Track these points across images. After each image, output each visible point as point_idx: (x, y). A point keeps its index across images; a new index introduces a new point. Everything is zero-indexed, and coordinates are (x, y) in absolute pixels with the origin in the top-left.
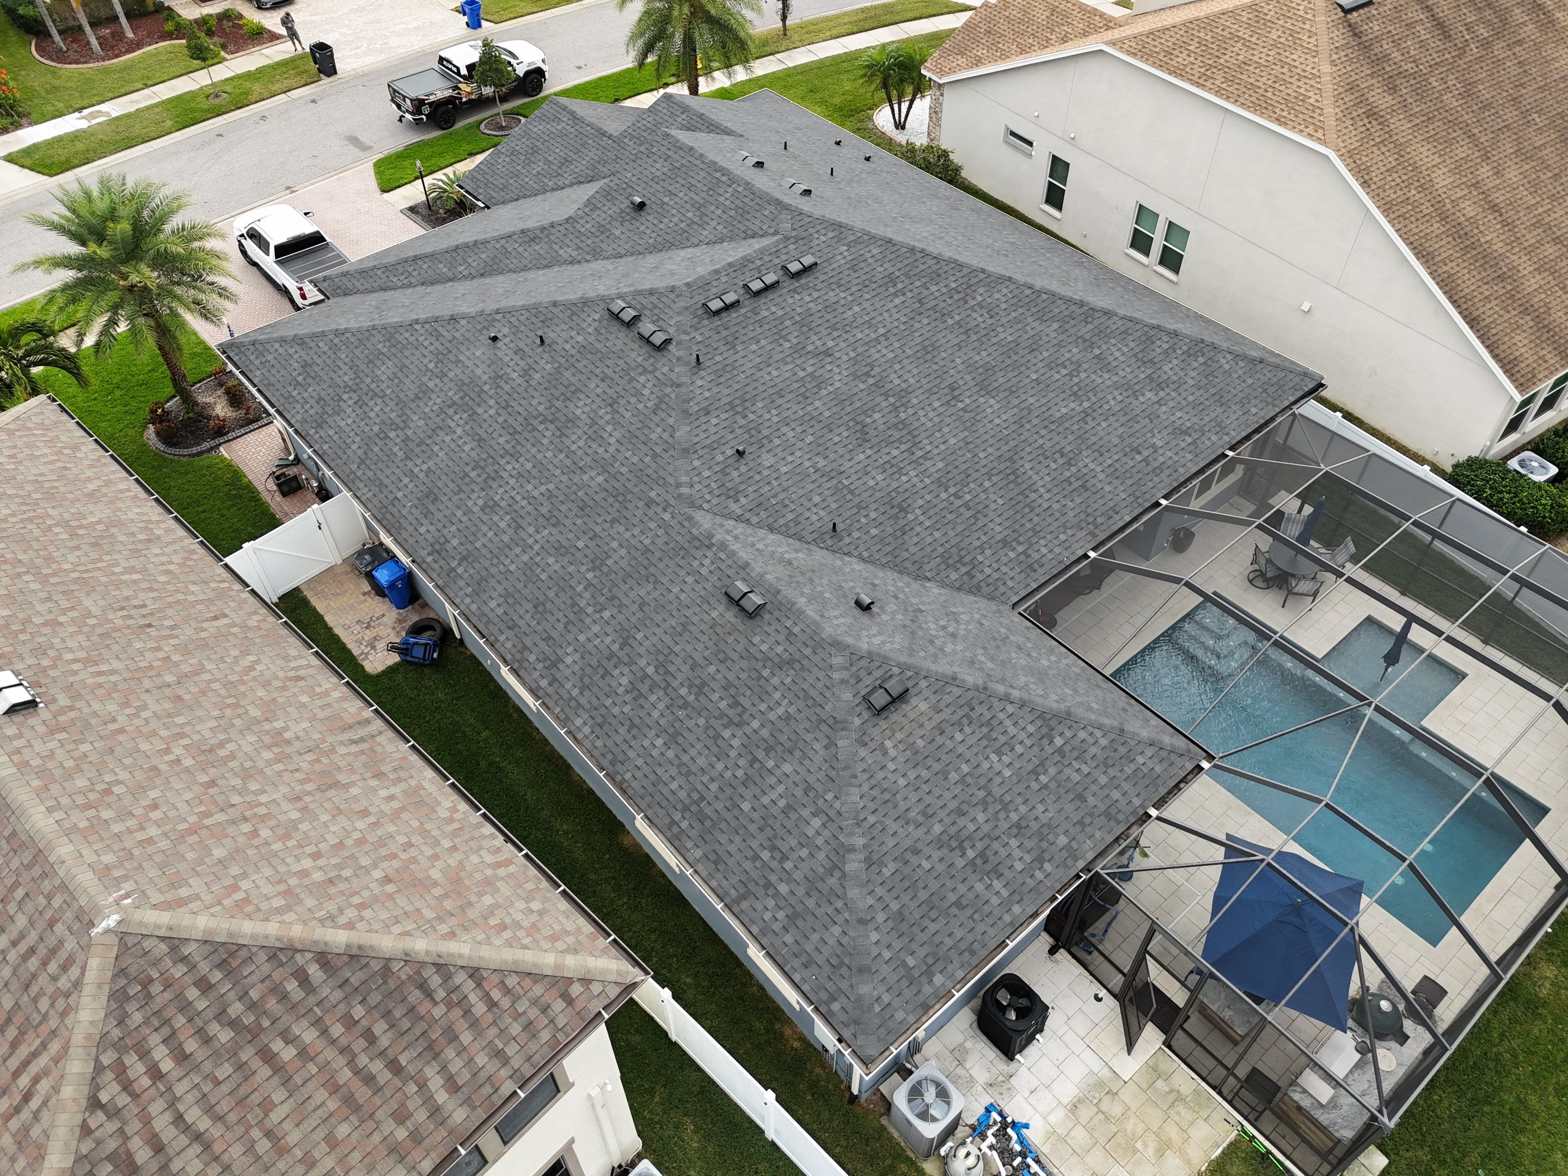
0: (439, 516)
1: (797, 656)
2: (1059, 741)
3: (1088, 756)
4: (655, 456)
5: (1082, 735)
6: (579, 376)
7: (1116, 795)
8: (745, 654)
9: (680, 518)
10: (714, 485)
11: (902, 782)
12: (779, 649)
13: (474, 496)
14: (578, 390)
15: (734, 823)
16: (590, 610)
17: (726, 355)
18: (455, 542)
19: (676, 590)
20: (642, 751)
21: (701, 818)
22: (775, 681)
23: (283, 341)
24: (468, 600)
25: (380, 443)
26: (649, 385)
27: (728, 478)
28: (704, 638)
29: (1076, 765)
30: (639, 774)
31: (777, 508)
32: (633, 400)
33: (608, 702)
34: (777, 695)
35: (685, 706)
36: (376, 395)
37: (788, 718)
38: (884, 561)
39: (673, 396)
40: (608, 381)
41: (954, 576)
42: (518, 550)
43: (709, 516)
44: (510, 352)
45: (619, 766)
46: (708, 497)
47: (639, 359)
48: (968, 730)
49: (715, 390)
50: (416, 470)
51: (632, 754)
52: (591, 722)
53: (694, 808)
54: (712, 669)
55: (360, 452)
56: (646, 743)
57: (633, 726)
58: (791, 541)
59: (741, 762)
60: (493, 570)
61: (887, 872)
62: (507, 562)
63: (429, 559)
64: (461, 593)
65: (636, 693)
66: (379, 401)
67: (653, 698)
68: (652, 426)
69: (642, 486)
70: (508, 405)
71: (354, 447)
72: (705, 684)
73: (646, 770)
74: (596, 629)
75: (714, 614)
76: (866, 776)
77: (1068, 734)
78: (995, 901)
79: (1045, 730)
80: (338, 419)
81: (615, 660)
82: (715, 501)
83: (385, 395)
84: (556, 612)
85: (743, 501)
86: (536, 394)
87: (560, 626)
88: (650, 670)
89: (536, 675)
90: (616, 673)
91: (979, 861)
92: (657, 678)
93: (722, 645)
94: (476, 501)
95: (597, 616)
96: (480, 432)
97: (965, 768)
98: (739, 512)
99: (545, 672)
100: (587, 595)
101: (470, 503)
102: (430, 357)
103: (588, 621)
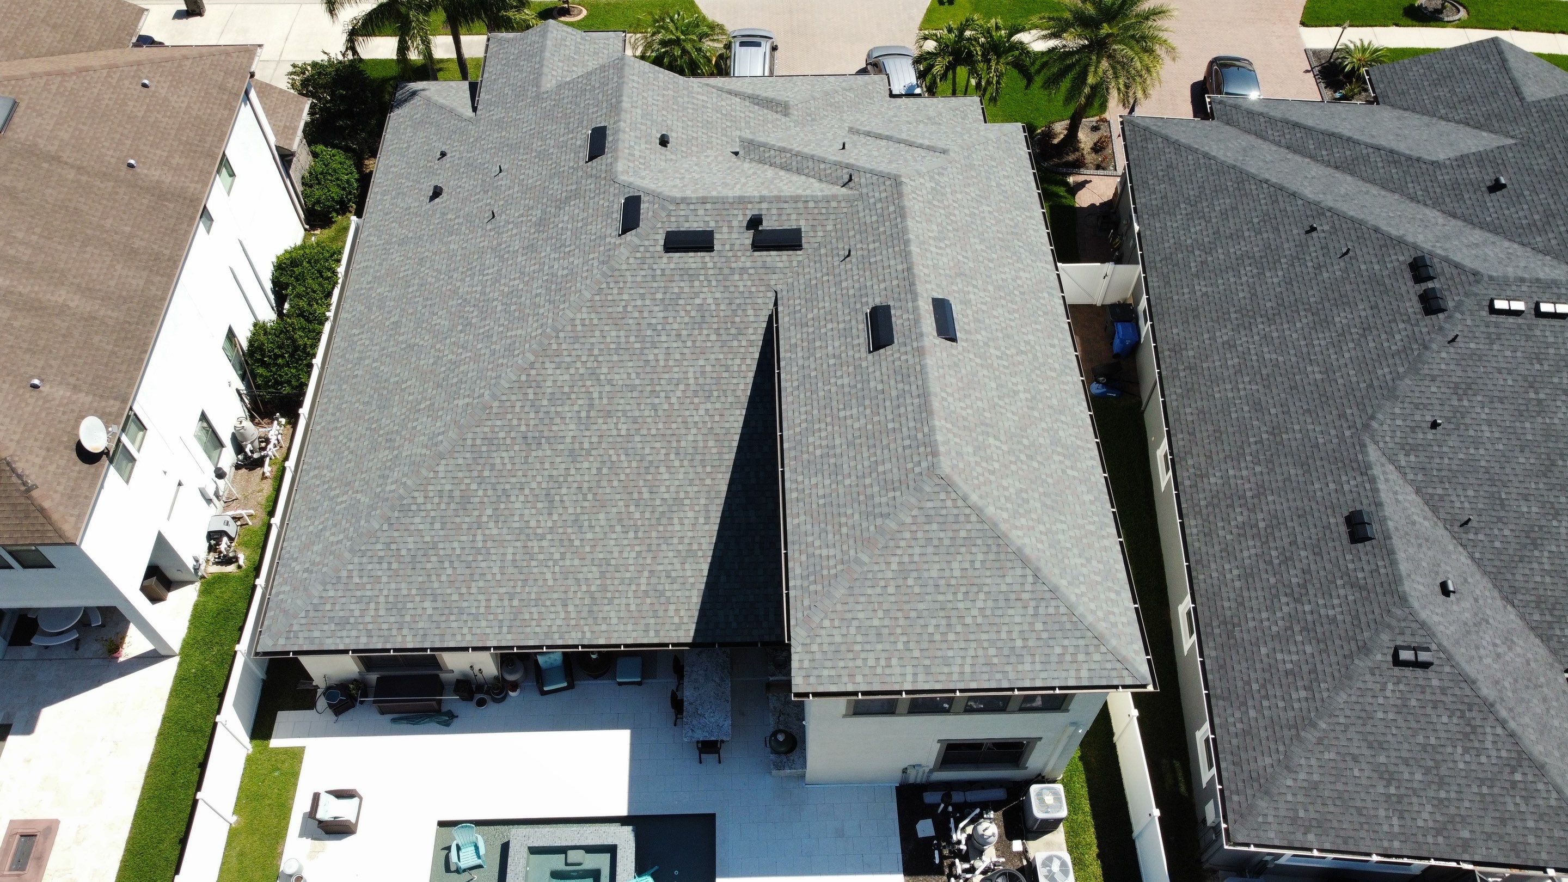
0: (1192, 328)
1: (1370, 587)
2: (1518, 777)
3: (1532, 802)
4: (1371, 386)
5: (1540, 786)
6: (1356, 294)
7: (1531, 839)
8: (1334, 560)
9: (1356, 440)
10: (1398, 434)
11: (1380, 715)
12: (1360, 575)
13: (1224, 331)
14: (1348, 303)
15: (1249, 654)
16: (1249, 458)
17: (1481, 346)
18: (1191, 353)
19: (1317, 486)
20: (1220, 569)
21: (1230, 635)
22: (1342, 592)
23: (1166, 139)
24: (1174, 397)
25: (1185, 253)
26: (1404, 333)
27: (1412, 435)
28: (1313, 530)
29: (1518, 800)
30: (1209, 581)
31: (1435, 479)
32: (1384, 336)
33: (1220, 524)
34: (1336, 601)
35: (1271, 563)
36: (1204, 217)
37: (1332, 621)
38: (1488, 569)
39: (1416, 353)
40: (1375, 311)
41: (1537, 617)
42: (1229, 387)
43: (1379, 453)
44: (1318, 246)
45: (1200, 567)
46: (1388, 439)
47: (1410, 310)
48: (1455, 720)
49: (1453, 367)
50: (1197, 288)
51: (1213, 566)
52: (1200, 528)
53: (1230, 627)
54: (1303, 553)
55: (1168, 251)
56: (1227, 567)
57: (1226, 550)
58: (1426, 508)
59: (1280, 623)
60: (1203, 389)
61: (1326, 756)
62: (1216, 389)
63: (1167, 353)
64: (1172, 390)
65: (1241, 532)
66: (1204, 224)
67: (1251, 543)
68: (1384, 363)
69: (1345, 401)
70: (1291, 283)
71: (1167, 245)
72: (1292, 559)
73: (1216, 582)
74: (1245, 473)
75: (1332, 520)
76: (1359, 693)
77: (1530, 778)
78: (1386, 828)
79: (1513, 763)
80: (1168, 218)
81: (1242, 501)
82: (1390, 445)
83: (1210, 221)
84: (1226, 444)
85: (1412, 458)
86: (1315, 288)
87: (1222, 455)
88: (1262, 525)
89: (1186, 474)
90: (1238, 510)
91: (1394, 799)
92: (1262, 532)
93: (1322, 543)
94: (1223, 335)
95: (1250, 465)
96: (1259, 289)
97: (1433, 741)
98: (1403, 463)
99: (1193, 477)
100: (1254, 447)
101: (1218, 334)
102: (1259, 213)
103: (1243, 465)
